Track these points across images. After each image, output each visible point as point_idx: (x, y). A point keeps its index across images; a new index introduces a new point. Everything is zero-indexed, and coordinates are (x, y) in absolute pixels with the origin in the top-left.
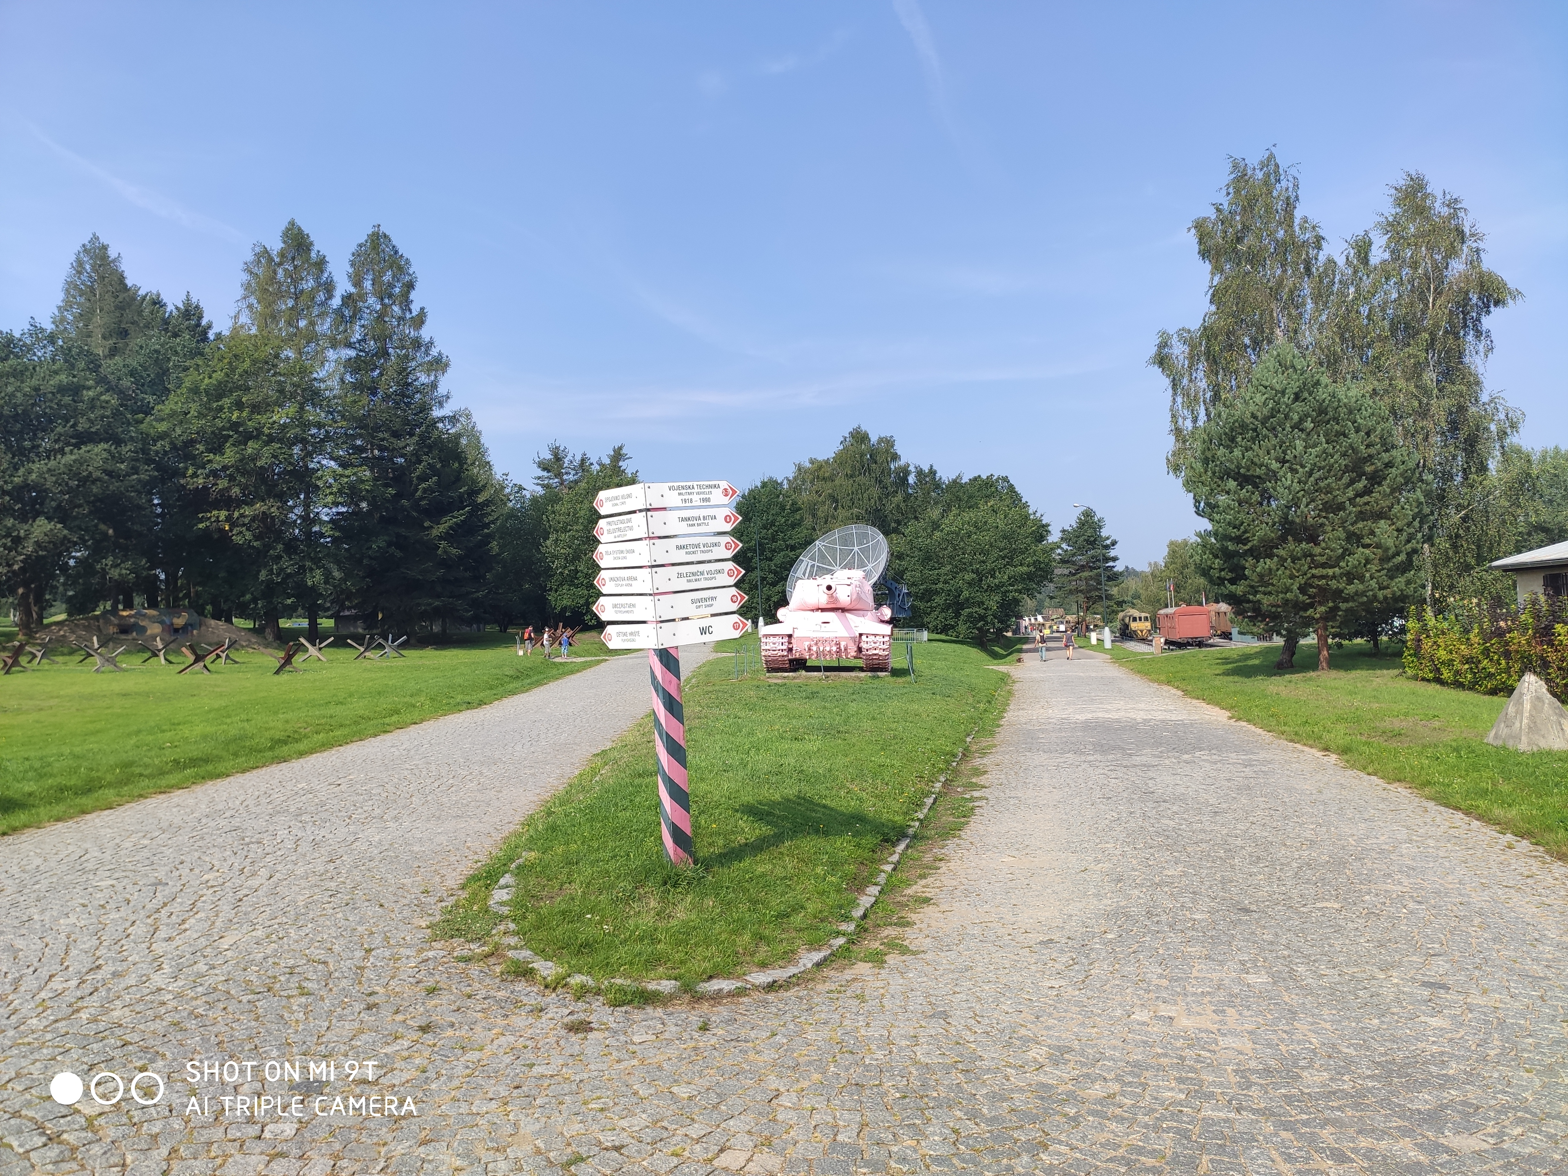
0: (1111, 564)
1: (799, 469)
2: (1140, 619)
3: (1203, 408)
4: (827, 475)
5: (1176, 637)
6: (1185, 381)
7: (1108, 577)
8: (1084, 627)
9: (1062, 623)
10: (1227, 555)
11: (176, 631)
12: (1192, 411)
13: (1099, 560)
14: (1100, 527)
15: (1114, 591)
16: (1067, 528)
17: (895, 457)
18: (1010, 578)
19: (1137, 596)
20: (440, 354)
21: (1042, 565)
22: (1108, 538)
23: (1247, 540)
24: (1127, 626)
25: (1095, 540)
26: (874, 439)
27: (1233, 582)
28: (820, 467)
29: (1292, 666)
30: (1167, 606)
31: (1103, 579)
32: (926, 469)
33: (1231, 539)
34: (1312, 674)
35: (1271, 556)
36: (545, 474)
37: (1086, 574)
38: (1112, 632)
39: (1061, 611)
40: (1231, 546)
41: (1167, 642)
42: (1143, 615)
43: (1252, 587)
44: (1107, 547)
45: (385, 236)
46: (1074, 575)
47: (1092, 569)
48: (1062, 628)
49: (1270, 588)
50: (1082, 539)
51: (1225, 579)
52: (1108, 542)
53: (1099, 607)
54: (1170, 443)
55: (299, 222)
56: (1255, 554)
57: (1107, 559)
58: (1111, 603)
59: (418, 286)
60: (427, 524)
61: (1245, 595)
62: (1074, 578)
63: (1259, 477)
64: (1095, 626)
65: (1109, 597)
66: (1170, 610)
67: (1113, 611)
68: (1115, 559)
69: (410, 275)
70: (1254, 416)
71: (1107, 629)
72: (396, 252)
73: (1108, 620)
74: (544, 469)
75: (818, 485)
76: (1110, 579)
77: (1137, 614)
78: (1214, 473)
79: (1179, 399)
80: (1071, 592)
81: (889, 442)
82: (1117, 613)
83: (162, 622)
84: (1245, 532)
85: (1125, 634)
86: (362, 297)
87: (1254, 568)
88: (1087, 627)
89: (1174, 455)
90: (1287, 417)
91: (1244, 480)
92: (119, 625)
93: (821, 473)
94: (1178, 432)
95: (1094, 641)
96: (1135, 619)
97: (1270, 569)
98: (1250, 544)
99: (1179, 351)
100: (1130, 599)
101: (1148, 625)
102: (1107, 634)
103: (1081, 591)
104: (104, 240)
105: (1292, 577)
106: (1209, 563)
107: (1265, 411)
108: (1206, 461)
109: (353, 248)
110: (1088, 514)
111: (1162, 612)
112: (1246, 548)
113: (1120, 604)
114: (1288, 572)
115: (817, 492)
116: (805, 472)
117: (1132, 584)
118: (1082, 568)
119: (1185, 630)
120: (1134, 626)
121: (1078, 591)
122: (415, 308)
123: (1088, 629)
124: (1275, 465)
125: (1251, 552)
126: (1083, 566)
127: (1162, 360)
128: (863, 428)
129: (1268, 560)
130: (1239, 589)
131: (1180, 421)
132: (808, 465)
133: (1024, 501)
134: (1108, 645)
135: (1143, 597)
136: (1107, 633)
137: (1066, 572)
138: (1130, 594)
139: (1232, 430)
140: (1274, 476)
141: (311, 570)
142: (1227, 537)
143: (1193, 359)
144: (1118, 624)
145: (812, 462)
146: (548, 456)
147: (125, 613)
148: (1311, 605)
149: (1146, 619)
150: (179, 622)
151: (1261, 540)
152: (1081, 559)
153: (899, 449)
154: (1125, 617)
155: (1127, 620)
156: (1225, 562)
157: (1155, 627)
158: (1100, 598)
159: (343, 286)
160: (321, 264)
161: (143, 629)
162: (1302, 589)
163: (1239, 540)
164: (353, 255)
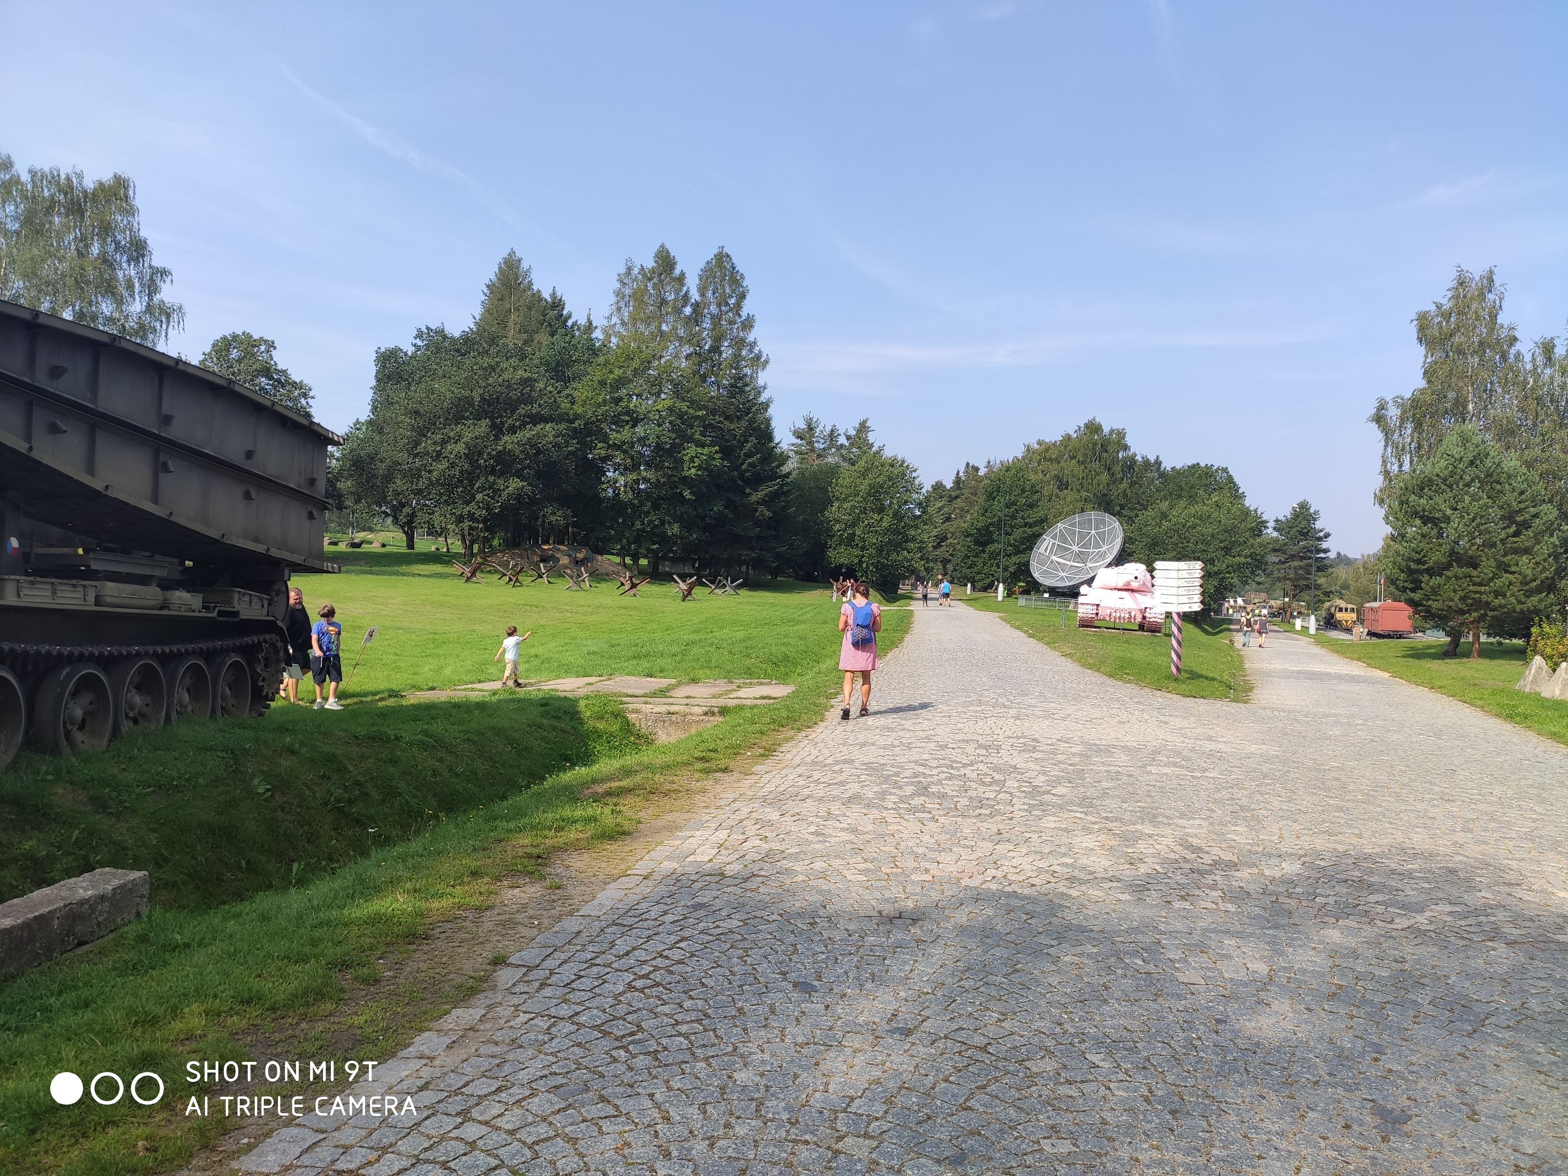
0: (1322, 555)
1: (1028, 450)
2: (1346, 610)
3: (1408, 456)
4: (1053, 457)
5: (1379, 630)
6: (1396, 436)
7: (1318, 567)
8: (1288, 614)
9: (1265, 607)
10: (1411, 572)
11: (577, 562)
12: (1399, 460)
13: (1311, 551)
14: (1315, 520)
15: (1322, 581)
16: (1281, 518)
17: (1126, 448)
18: (1228, 567)
19: (1346, 587)
20: (760, 351)
21: (1259, 557)
22: (1321, 531)
23: (1425, 562)
24: (1332, 616)
25: (1308, 531)
26: (1106, 430)
27: (1413, 590)
28: (1048, 450)
29: (1456, 655)
30: (1375, 600)
31: (1314, 569)
32: (1152, 460)
33: (1414, 561)
34: (1465, 660)
35: (1441, 575)
36: (799, 441)
37: (1296, 563)
38: (1317, 620)
39: (1264, 595)
40: (1413, 566)
41: (1370, 634)
42: (1350, 606)
43: (1426, 595)
44: (1320, 539)
45: (728, 256)
46: (1283, 563)
47: (1302, 558)
48: (1265, 612)
49: (1439, 597)
50: (1295, 529)
51: (1407, 588)
52: (1321, 534)
53: (1306, 596)
54: (1379, 481)
55: (667, 246)
56: (1431, 572)
57: (1319, 551)
58: (1319, 593)
59: (748, 297)
60: (748, 491)
61: (1420, 600)
62: (1283, 566)
63: (1438, 519)
64: (1299, 613)
65: (1318, 587)
66: (1375, 605)
67: (1320, 601)
68: (1326, 551)
69: (742, 287)
70: (1438, 475)
71: (1313, 617)
72: (734, 268)
73: (1314, 607)
74: (798, 437)
75: (1044, 465)
76: (1319, 569)
77: (1343, 604)
78: (1406, 512)
79: (1389, 450)
80: (1279, 579)
81: (1121, 434)
82: (1323, 602)
83: (569, 556)
84: (1424, 556)
85: (1330, 623)
86: (708, 305)
87: (1429, 582)
88: (1291, 614)
89: (1381, 491)
90: (1461, 478)
91: (1426, 520)
92: (541, 556)
93: (1048, 456)
94: (1386, 473)
95: (1298, 627)
96: (1341, 610)
97: (1439, 585)
98: (1427, 565)
99: (1393, 412)
100: (1338, 588)
101: (1354, 616)
102: (1312, 623)
103: (1288, 579)
104: (519, 255)
105: (1455, 591)
106: (1396, 576)
107: (1446, 472)
108: (1402, 503)
109: (702, 265)
110: (1304, 506)
111: (1368, 605)
112: (1424, 567)
113: (1327, 594)
114: (1452, 587)
115: (1042, 472)
116: (1034, 453)
117: (1342, 573)
118: (1293, 557)
119: (1385, 624)
120: (1339, 616)
121: (1285, 579)
122: (744, 313)
123: (1292, 616)
124: (1449, 512)
125: (1427, 571)
126: (1293, 556)
127: (1379, 419)
128: (1097, 420)
129: (1438, 578)
130: (1417, 596)
131: (1389, 465)
132: (1036, 446)
133: (1240, 491)
134: (1312, 631)
135: (1352, 588)
136: (1312, 621)
137: (1277, 560)
138: (1339, 583)
139: (1422, 482)
140: (1448, 520)
141: (670, 523)
142: (1410, 559)
143: (1403, 420)
144: (1323, 613)
145: (1040, 443)
146: (802, 425)
147: (545, 547)
148: (1469, 611)
149: (1352, 610)
150: (580, 556)
151: (1435, 563)
152: (1293, 549)
153: (1129, 440)
154: (1331, 606)
155: (1333, 610)
156: (1408, 576)
157: (1361, 620)
158: (1308, 587)
159: (695, 296)
160: (681, 279)
161: (558, 560)
162: (1463, 599)
163: (1419, 562)
164: (702, 270)
